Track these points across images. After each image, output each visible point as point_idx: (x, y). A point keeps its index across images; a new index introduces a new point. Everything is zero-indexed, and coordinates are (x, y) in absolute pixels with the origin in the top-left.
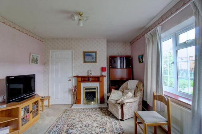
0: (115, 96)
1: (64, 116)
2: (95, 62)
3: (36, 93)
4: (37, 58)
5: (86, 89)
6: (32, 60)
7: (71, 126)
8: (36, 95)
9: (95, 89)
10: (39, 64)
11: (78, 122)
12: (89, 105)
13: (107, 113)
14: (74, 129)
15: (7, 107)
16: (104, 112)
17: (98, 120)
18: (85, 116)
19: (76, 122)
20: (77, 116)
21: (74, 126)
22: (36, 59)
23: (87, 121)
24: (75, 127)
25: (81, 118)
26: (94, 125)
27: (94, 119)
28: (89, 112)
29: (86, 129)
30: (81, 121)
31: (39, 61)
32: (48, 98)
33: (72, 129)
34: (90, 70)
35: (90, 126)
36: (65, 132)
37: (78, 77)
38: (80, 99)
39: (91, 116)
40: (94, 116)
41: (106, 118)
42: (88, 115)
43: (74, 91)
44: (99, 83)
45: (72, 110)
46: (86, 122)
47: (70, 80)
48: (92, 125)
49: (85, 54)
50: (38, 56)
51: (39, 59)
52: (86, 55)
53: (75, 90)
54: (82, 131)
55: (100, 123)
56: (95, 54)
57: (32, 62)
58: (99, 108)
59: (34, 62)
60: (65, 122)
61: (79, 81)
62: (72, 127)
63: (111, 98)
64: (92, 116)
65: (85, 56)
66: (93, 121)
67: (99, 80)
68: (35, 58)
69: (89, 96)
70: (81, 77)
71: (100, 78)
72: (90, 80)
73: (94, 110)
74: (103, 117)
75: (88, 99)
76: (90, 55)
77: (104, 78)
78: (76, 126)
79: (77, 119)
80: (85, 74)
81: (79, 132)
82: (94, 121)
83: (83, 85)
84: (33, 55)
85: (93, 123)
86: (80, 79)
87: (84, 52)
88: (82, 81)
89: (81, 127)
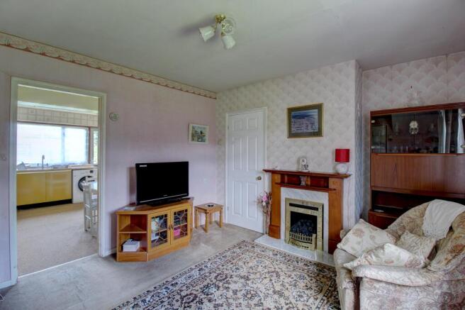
0: (359, 243)
1: (228, 254)
2: (318, 133)
3: (189, 196)
4: (203, 131)
5: (291, 205)
6: (193, 136)
7: (220, 281)
8: (189, 199)
9: (316, 209)
10: (207, 142)
11: (242, 278)
12: (295, 247)
13: (325, 288)
14: (221, 289)
15: (135, 210)
16: (322, 280)
17: (286, 293)
18: (266, 271)
19: (236, 276)
20: (250, 264)
21: (227, 282)
22: (201, 133)
23: (259, 286)
24: (227, 285)
25: (253, 273)
26: (264, 303)
27: (278, 288)
28: (282, 266)
29: (241, 301)
30: (248, 279)
31: (207, 138)
32: (220, 208)
33: (219, 287)
34: (303, 157)
35: (257, 299)
36: (202, 286)
37: (273, 172)
38: (279, 227)
39: (278, 276)
40: (285, 281)
41: (311, 300)
42: (273, 272)
43: (264, 204)
44: (327, 194)
45: (253, 247)
46: (255, 286)
47: (259, 178)
48: (260, 300)
49: (293, 113)
50: (204, 128)
51: (207, 133)
52: (295, 117)
53: (267, 203)
54: (231, 301)
55: (283, 305)
56: (317, 110)
57: (193, 140)
58: (318, 265)
59: (196, 138)
60: (220, 267)
61: (277, 183)
62: (221, 284)
63: (344, 248)
64: (281, 278)
65: (293, 120)
66: (271, 292)
67: (327, 187)
68: (199, 131)
69: (302, 225)
70: (283, 174)
71: (331, 181)
72: (303, 183)
73: (301, 264)
74: (307, 292)
75: (296, 232)
76: (303, 117)
77: (345, 181)
78: (229, 283)
79: (243, 272)
80: (292, 167)
81: (225, 300)
82: (275, 292)
83: (287, 193)
84: (193, 128)
85: (266, 296)
86: (278, 178)
87: (290, 110)
88: (283, 184)
89: (235, 292)
